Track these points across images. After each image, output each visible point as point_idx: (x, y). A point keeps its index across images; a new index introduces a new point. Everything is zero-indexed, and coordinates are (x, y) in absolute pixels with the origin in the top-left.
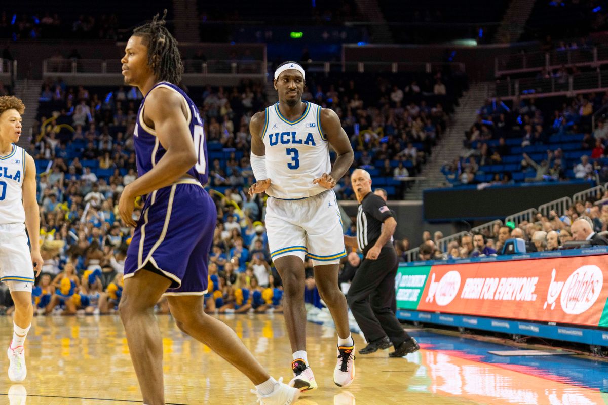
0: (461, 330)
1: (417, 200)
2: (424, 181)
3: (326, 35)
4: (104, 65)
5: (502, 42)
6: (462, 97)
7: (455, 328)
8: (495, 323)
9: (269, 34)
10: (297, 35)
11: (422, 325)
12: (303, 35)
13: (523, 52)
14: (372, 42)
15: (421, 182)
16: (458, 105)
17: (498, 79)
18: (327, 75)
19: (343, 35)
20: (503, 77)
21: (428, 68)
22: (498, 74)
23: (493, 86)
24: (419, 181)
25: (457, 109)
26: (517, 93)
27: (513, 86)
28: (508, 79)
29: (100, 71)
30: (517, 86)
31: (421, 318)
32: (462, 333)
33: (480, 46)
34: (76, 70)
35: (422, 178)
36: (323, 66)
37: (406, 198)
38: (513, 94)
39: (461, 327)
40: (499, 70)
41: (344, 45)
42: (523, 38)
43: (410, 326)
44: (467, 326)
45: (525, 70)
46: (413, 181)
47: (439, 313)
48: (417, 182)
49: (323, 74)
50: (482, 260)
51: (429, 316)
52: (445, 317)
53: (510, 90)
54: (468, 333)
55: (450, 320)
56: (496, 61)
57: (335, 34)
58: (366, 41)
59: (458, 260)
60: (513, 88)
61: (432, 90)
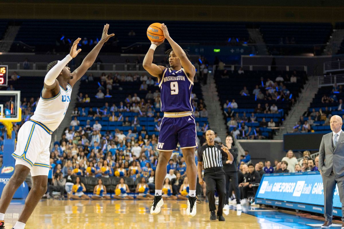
0: (297, 211)
1: (280, 139)
2: (284, 129)
3: (232, 51)
4: (114, 66)
5: (328, 55)
6: (306, 84)
7: (293, 210)
8: (314, 208)
9: (202, 50)
10: (217, 51)
11: (277, 208)
12: (220, 51)
13: (338, 60)
14: (257, 54)
15: (282, 130)
16: (303, 88)
17: (325, 74)
18: (233, 72)
19: (242, 51)
20: (328, 74)
21: (288, 69)
22: (325, 72)
23: (323, 78)
24: (281, 129)
25: (303, 91)
26: (335, 82)
27: (333, 78)
28: (331, 74)
29: (112, 70)
30: (335, 78)
31: (277, 204)
32: (297, 213)
33: (316, 57)
34: (99, 69)
35: (283, 128)
36: (230, 67)
37: (274, 138)
38: (333, 83)
39: (297, 210)
40: (326, 70)
41: (242, 56)
42: (339, 52)
43: (271, 208)
44: (300, 209)
45: (339, 70)
46: (279, 129)
47: (286, 201)
48: (280, 130)
49: (231, 71)
50: (308, 173)
51: (280, 203)
52: (289, 204)
53: (331, 81)
54: (301, 213)
55: (291, 206)
56: (324, 64)
57: (238, 50)
58: (254, 54)
59: (296, 173)
60: (333, 79)
61: (289, 80)
